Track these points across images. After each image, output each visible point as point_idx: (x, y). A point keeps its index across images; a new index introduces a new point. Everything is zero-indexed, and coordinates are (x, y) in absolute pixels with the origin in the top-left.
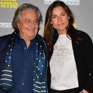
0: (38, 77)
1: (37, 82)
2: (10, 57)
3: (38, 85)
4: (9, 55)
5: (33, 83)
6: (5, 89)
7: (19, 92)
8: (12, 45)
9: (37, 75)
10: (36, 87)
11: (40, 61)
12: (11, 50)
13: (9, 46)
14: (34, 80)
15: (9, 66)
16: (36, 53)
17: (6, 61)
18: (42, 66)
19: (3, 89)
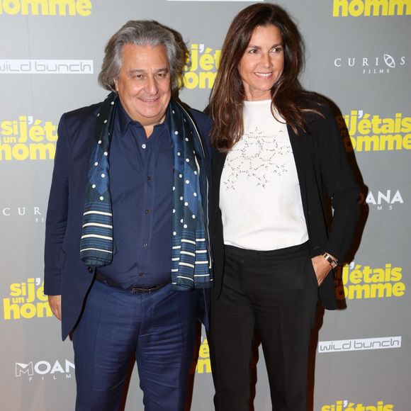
0: (185, 226)
1: (183, 240)
2: (103, 176)
3: (188, 247)
4: (100, 169)
5: (172, 241)
6: (94, 262)
7: (134, 267)
8: (106, 138)
9: (182, 221)
10: (182, 252)
11: (187, 182)
12: (106, 154)
13: (100, 142)
14: (175, 233)
15: (102, 198)
16: (176, 160)
17: (94, 186)
18: (195, 194)
19: (90, 262)
